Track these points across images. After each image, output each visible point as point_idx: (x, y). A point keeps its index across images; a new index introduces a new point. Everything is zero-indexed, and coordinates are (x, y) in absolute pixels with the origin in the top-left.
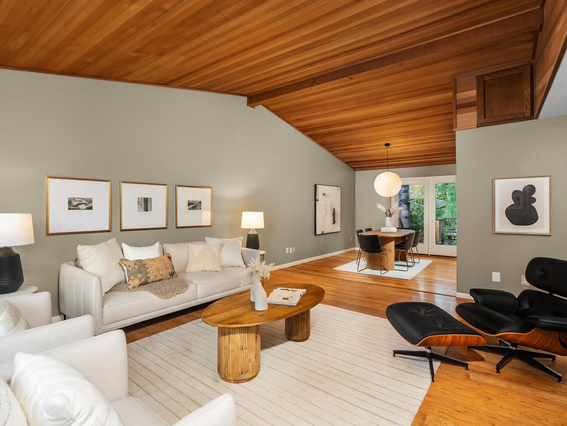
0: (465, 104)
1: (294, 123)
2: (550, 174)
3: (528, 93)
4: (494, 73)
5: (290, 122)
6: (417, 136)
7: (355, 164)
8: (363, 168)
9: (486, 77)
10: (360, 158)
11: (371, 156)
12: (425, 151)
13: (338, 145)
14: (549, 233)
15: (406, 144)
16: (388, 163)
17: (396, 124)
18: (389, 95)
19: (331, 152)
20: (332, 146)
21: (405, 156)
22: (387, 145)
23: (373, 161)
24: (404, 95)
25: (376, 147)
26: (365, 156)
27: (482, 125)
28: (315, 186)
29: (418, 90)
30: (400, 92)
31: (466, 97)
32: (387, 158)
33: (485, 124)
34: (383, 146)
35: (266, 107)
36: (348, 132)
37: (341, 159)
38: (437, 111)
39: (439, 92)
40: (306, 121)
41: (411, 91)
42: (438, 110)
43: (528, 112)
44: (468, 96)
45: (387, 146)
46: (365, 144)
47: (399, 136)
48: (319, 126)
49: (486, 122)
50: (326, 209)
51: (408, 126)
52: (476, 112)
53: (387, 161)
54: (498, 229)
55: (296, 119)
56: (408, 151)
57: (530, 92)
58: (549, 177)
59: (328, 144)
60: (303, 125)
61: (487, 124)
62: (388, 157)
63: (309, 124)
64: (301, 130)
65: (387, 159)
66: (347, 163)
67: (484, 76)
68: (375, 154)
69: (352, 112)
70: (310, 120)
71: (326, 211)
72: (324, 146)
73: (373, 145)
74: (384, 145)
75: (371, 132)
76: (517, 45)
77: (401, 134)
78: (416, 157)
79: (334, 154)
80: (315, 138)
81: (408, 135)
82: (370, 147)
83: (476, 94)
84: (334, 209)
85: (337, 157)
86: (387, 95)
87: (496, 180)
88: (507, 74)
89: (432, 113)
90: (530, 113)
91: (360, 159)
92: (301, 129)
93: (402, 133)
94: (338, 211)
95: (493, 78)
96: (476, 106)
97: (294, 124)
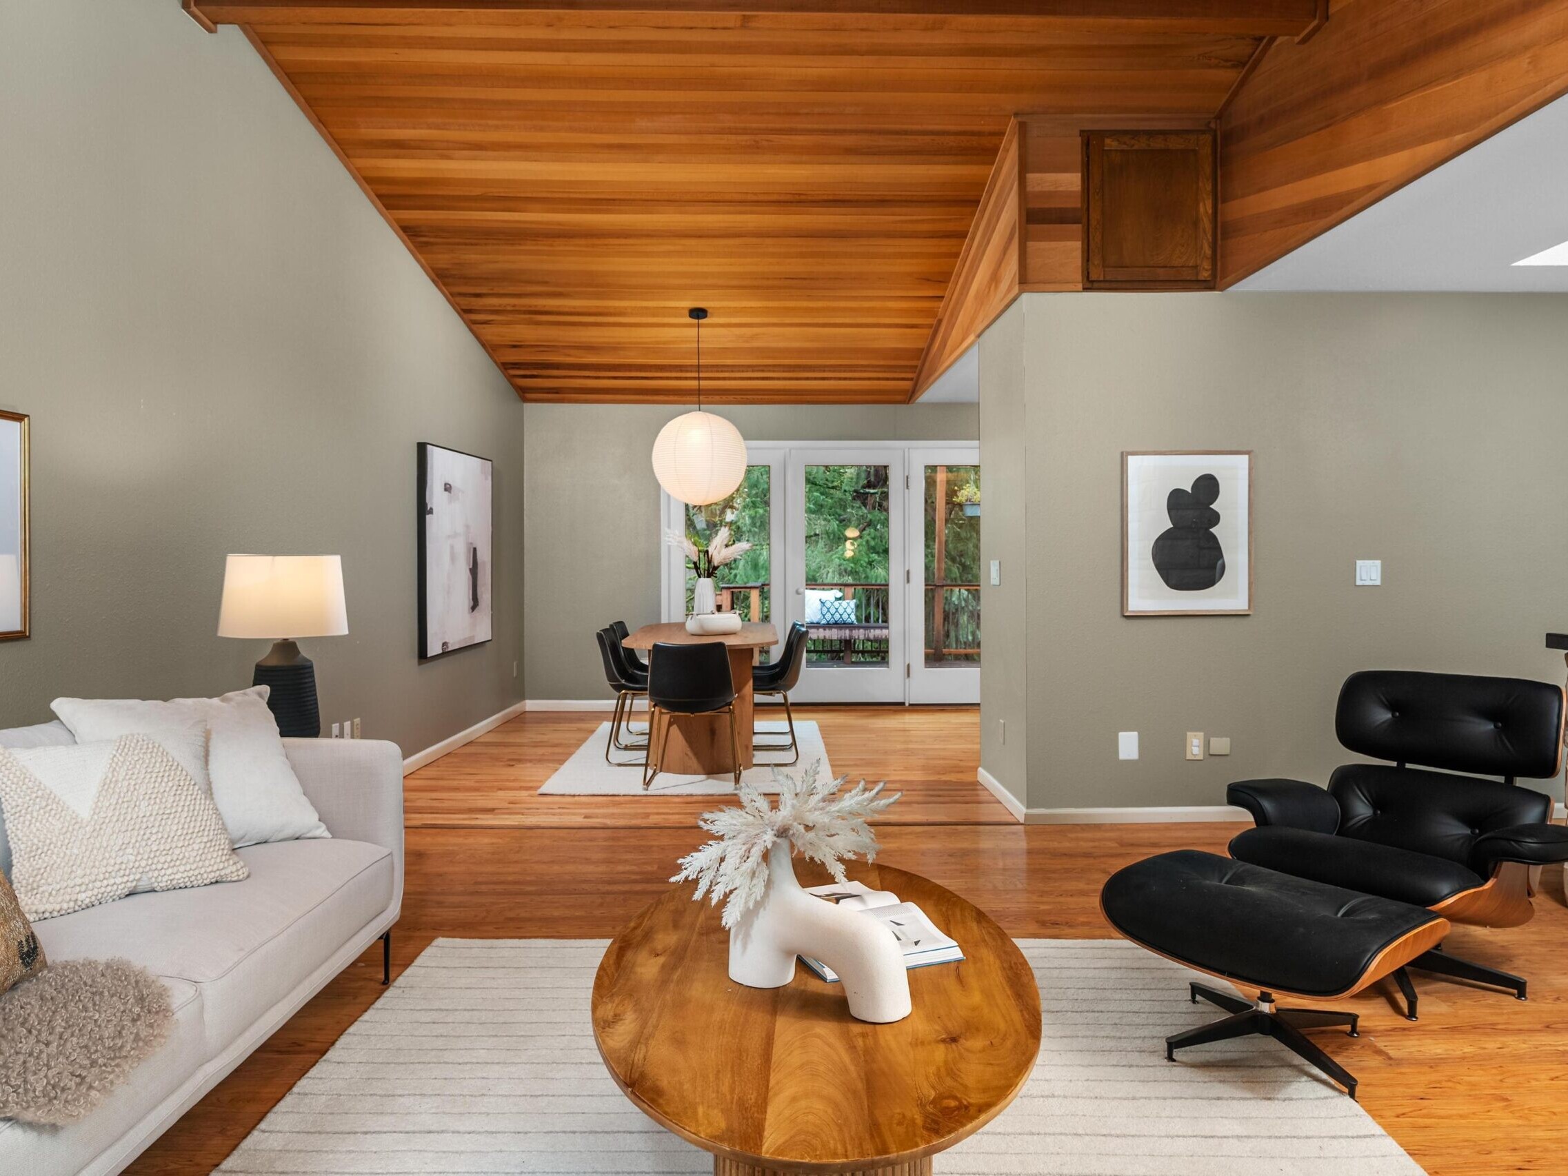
0: (1050, 210)
1: (360, 157)
2: (1249, 449)
3: (1207, 213)
4: (1125, 132)
5: (345, 148)
6: (810, 298)
7: (535, 372)
8: (557, 395)
9: (1108, 141)
10: (572, 352)
11: (615, 348)
12: (801, 352)
13: (511, 290)
14: (1247, 608)
15: (766, 320)
16: (702, 382)
17: (769, 241)
18: (809, 126)
19: (464, 312)
20: (483, 290)
21: (729, 362)
22: (698, 314)
23: (610, 371)
24: (850, 140)
25: (654, 315)
26: (591, 348)
27: (1096, 285)
28: (422, 448)
29: (906, 133)
30: (848, 127)
31: (1052, 189)
32: (695, 362)
33: (1102, 285)
34: (682, 316)
35: (264, 43)
36: (583, 242)
37: (490, 348)
38: (911, 222)
39: (956, 155)
40: (426, 158)
41: (881, 132)
42: (920, 218)
43: (1206, 267)
44: (1061, 189)
45: (698, 318)
46: (621, 299)
47: (758, 287)
48: (477, 192)
49: (1108, 278)
50: (452, 547)
51: (802, 255)
52: (1080, 243)
53: (696, 375)
54: (1136, 604)
55: (386, 141)
56: (756, 344)
57: (1210, 211)
58: (1247, 456)
59: (466, 279)
60: (405, 174)
61: (1107, 285)
62: (702, 362)
63: (434, 175)
64: (379, 196)
65: (699, 368)
66: (505, 367)
67: (1102, 134)
68: (635, 343)
69: (645, 161)
70: (449, 158)
71: (453, 558)
72: (445, 284)
73: (647, 308)
74: (687, 313)
75: (668, 254)
76: (1210, 67)
77: (765, 283)
78: (763, 371)
79: (471, 325)
80: (427, 243)
81: (780, 288)
82: (632, 315)
83: (1080, 188)
84: (475, 549)
85: (477, 337)
86: (800, 126)
87: (1130, 458)
88: (1158, 144)
89: (896, 222)
90: (1210, 272)
91: (569, 355)
92: (384, 189)
93: (768, 279)
94: (485, 556)
95: (1125, 147)
96: (1080, 225)
97: (361, 162)
